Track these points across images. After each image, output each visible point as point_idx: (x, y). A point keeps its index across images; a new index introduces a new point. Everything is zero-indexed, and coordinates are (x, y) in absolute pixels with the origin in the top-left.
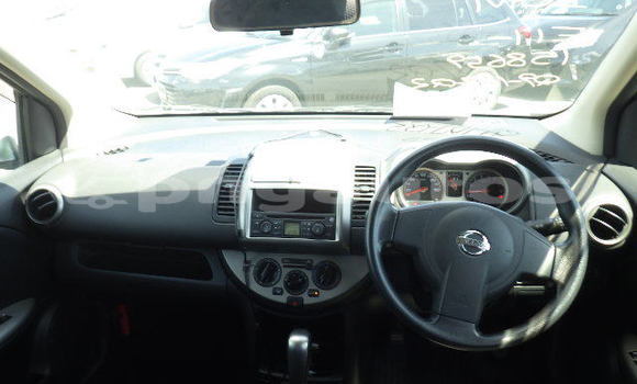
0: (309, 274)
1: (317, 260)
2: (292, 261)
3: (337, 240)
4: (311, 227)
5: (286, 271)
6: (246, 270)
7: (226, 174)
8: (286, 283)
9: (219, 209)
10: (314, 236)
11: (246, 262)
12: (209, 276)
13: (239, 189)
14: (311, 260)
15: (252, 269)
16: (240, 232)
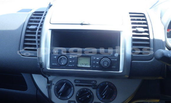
0: (94, 91)
1: (99, 81)
2: (81, 81)
3: (121, 71)
4: (100, 61)
5: (77, 89)
6: (49, 88)
7: (31, 18)
8: (77, 98)
9: (25, 46)
10: (102, 68)
11: (48, 82)
12: (25, 88)
13: (40, 29)
14: (96, 81)
15: (53, 87)
16: (41, 65)
